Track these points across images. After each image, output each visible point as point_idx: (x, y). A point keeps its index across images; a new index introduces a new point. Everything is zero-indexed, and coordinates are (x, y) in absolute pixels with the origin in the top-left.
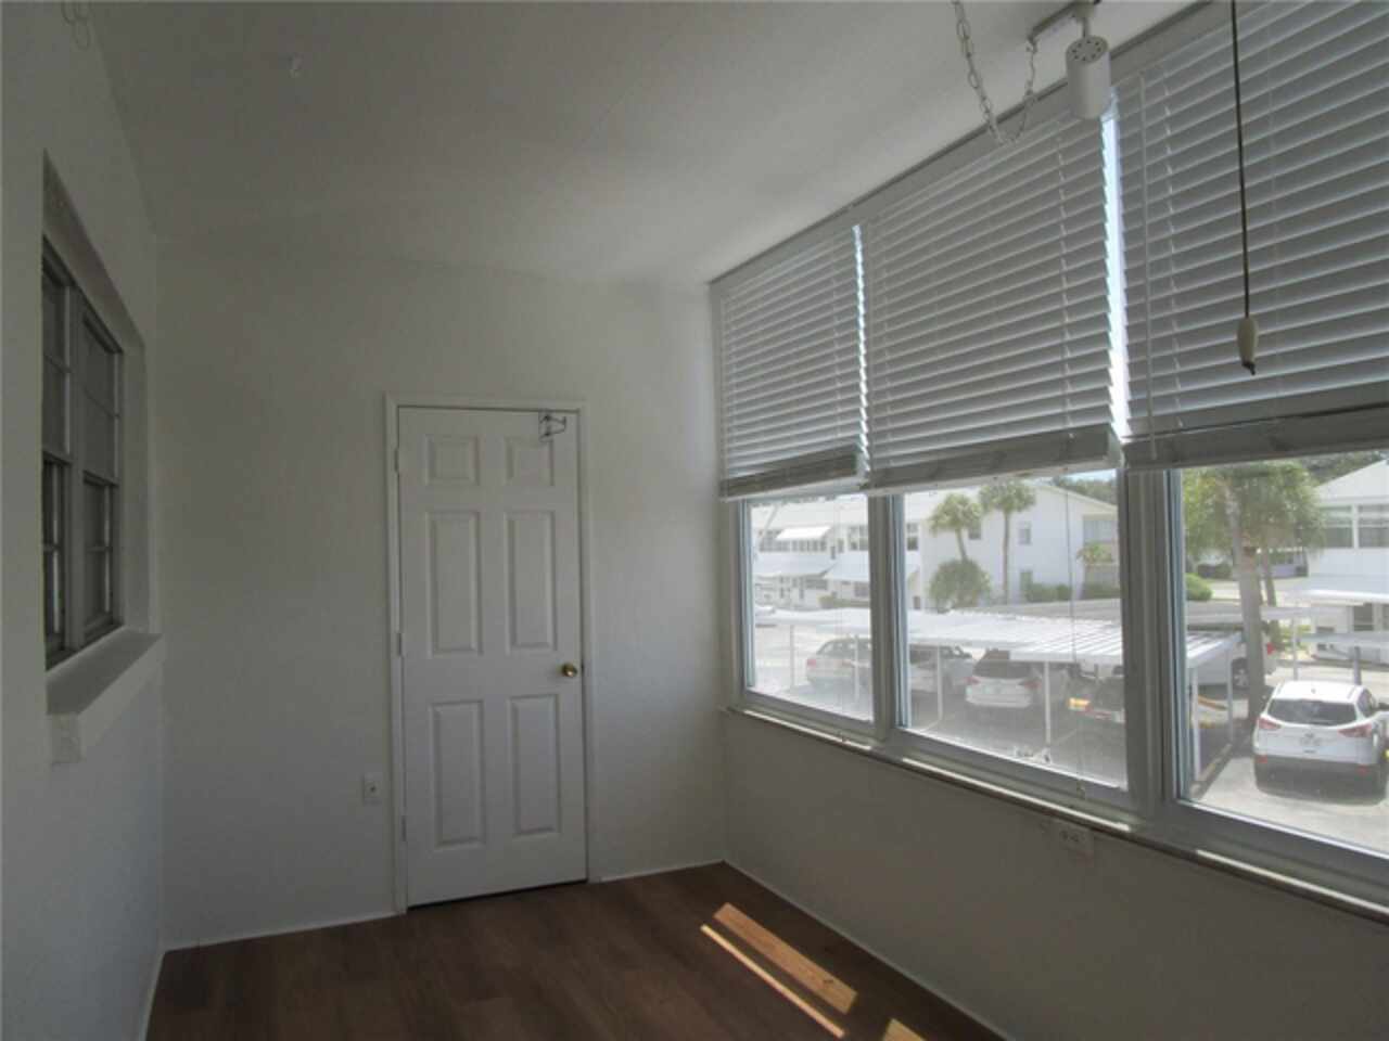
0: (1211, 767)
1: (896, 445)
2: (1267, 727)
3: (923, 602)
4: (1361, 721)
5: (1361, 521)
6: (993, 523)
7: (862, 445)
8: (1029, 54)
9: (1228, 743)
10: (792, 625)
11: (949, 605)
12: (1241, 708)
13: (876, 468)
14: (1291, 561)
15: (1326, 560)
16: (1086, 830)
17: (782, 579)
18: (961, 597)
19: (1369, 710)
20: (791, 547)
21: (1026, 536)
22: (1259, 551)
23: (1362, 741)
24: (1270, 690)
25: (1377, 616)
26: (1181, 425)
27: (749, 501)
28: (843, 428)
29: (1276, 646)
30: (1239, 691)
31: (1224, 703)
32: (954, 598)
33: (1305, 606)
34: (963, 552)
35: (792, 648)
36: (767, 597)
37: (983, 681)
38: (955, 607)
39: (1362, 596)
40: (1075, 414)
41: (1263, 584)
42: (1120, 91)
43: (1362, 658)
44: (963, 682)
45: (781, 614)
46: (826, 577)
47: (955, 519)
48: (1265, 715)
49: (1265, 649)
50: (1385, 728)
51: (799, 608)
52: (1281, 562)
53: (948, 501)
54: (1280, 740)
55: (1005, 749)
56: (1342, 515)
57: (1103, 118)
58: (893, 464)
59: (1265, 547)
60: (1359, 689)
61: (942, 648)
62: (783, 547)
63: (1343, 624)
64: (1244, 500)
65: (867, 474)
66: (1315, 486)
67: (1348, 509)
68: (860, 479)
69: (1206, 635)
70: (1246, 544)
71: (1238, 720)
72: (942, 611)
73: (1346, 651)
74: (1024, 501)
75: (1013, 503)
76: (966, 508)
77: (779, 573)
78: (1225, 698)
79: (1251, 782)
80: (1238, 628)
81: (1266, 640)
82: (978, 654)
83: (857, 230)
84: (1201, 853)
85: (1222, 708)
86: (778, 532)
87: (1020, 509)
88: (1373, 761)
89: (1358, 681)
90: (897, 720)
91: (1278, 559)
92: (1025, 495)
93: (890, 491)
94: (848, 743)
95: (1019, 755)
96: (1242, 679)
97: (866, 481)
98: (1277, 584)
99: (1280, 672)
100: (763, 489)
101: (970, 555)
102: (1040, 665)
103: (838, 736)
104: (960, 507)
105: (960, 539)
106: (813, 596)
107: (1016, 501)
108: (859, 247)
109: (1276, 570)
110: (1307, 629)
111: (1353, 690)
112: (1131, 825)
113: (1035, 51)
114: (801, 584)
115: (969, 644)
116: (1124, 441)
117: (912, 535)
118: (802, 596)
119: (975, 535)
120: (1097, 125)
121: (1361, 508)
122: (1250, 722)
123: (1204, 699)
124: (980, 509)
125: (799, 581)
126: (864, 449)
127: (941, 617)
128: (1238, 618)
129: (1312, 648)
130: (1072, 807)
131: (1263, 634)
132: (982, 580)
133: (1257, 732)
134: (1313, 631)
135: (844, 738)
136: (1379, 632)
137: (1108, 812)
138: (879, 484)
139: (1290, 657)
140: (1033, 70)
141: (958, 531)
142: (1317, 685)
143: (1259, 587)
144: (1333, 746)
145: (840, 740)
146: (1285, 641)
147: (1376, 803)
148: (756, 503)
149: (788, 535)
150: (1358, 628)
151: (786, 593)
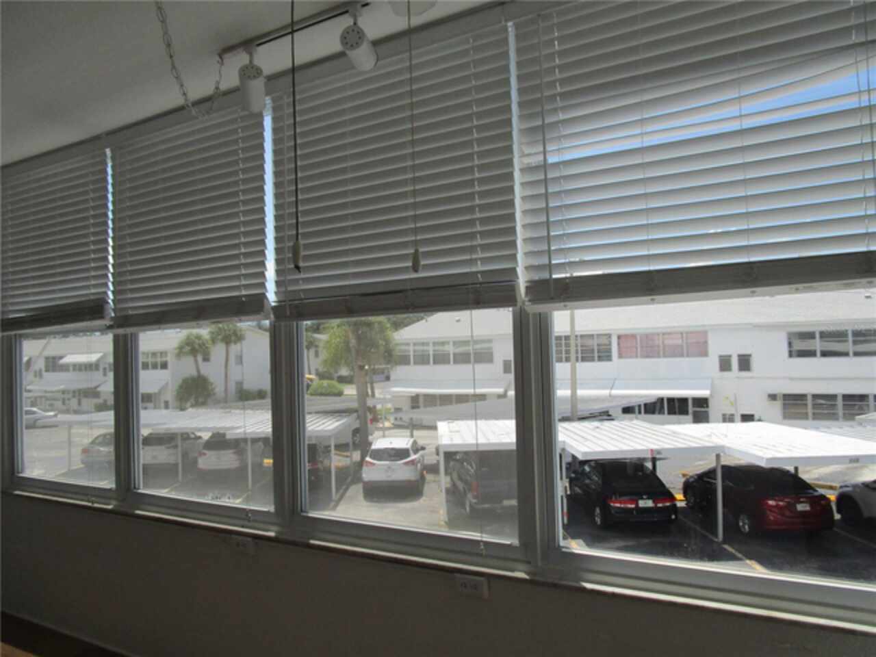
0: (341, 491)
1: (133, 300)
2: (369, 465)
3: (170, 403)
4: (413, 457)
5: (415, 351)
6: (218, 351)
7: (109, 298)
8: (219, 65)
9: (350, 476)
10: (70, 425)
11: (189, 404)
12: (356, 456)
13: (118, 314)
14: (383, 373)
15: (399, 372)
16: (249, 539)
17: (63, 392)
18: (196, 398)
19: (416, 451)
20: (71, 368)
21: (240, 359)
22: (367, 367)
23: (412, 467)
24: (370, 444)
25: (421, 400)
26: (303, 296)
27: (21, 336)
28: (95, 286)
29: (375, 420)
30: (356, 446)
31: (348, 454)
32: (192, 401)
33: (388, 396)
34: (198, 371)
35: (70, 442)
36: (51, 405)
37: (208, 453)
38: (192, 406)
39: (414, 390)
40: (247, 287)
41: (369, 385)
42: (274, 100)
43: (415, 423)
44: (196, 455)
45: (62, 417)
46: (99, 389)
47: (194, 349)
48: (368, 459)
49: (369, 422)
50: (423, 460)
51: (76, 412)
52: (378, 374)
53: (188, 337)
54: (375, 472)
55: (204, 495)
56: (406, 348)
57: (265, 114)
58: (130, 312)
59: (370, 365)
60: (412, 440)
61: (182, 434)
62: (65, 368)
63: (406, 406)
64: (359, 338)
65: (112, 319)
66: (394, 332)
67: (408, 344)
68: (107, 322)
69: (340, 416)
70: (360, 363)
71: (355, 463)
72: (182, 409)
73: (408, 421)
74: (238, 337)
75: (231, 338)
76: (201, 342)
77: (62, 387)
78: (348, 451)
79: (361, 497)
80: (356, 411)
81: (370, 416)
82: (206, 436)
83: (108, 151)
84: (312, 542)
85: (347, 457)
86: (61, 358)
87: (235, 343)
88: (418, 477)
89: (412, 436)
90: (133, 486)
91: (375, 372)
92: (239, 333)
93: (129, 330)
94: (96, 505)
95: (213, 499)
96: (357, 439)
97: (111, 323)
98: (375, 385)
99: (377, 434)
100: (31, 327)
101: (203, 372)
102: (245, 440)
103: (89, 501)
104: (197, 341)
105: (196, 361)
106: (88, 403)
107: (233, 338)
108: (110, 164)
109: (375, 378)
110: (390, 409)
111: (409, 441)
112: (276, 532)
113: (222, 64)
114: (79, 394)
115: (200, 430)
116: (273, 304)
117: (164, 359)
118: (79, 403)
119: (206, 359)
120: (260, 116)
121: (415, 344)
122: (361, 463)
123: (338, 452)
124: (210, 342)
125: (77, 394)
126: (110, 301)
127: (181, 413)
128: (355, 405)
129: (392, 419)
130: (243, 527)
131: (368, 414)
132: (210, 388)
133: (365, 469)
134: (393, 410)
135: (93, 503)
136: (422, 409)
137: (261, 526)
138: (120, 326)
139: (381, 425)
140: (221, 76)
141: (195, 356)
142: (392, 439)
143: (367, 388)
144: (400, 472)
145: (90, 504)
146: (379, 417)
147: (419, 499)
148: (27, 336)
149: (69, 359)
150: (413, 408)
151: (67, 402)
